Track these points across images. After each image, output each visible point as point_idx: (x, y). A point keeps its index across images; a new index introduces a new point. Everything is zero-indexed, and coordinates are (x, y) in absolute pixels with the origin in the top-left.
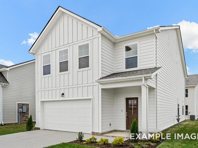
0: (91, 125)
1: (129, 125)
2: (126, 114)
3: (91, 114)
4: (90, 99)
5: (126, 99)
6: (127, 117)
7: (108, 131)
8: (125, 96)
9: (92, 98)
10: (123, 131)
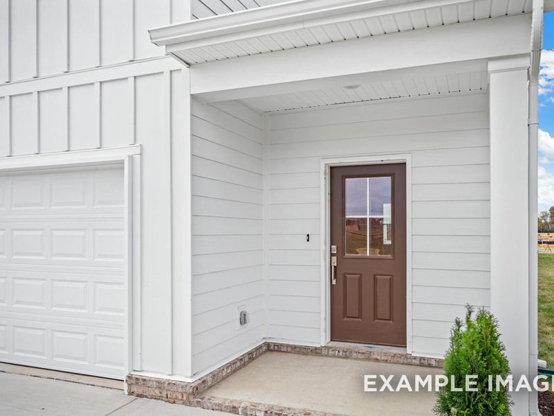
0: (126, 325)
1: (345, 315)
2: (332, 255)
3: (125, 261)
4: (117, 166)
5: (328, 171)
6: (335, 272)
7: (234, 363)
8: (324, 158)
9: (131, 157)
10: (316, 352)
